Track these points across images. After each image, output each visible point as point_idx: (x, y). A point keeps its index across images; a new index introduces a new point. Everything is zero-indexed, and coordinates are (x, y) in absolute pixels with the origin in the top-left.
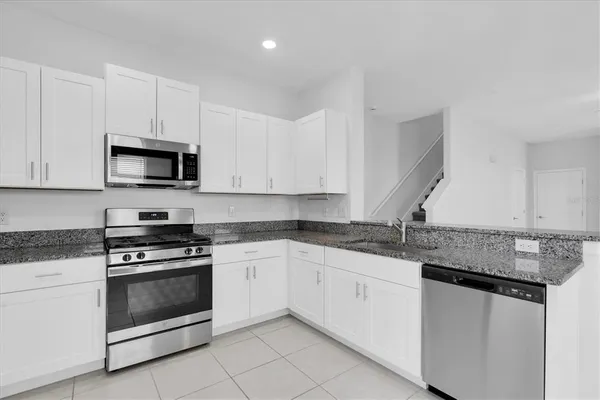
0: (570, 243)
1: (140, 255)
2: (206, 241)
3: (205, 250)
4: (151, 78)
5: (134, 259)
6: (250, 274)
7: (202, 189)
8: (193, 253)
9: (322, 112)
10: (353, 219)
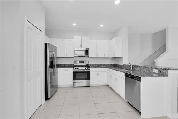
0: (164, 70)
1: (78, 68)
2: (89, 67)
3: (89, 69)
4: (80, 37)
5: (77, 69)
6: (98, 74)
7: (89, 57)
8: (86, 69)
9: (115, 38)
10: (124, 64)
